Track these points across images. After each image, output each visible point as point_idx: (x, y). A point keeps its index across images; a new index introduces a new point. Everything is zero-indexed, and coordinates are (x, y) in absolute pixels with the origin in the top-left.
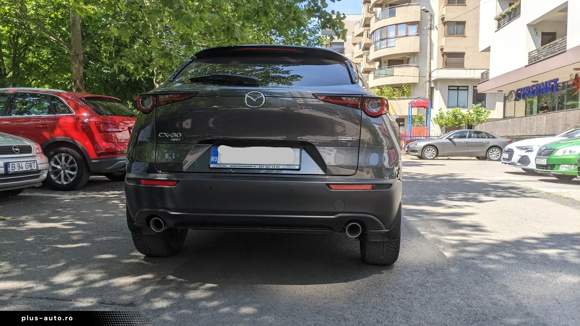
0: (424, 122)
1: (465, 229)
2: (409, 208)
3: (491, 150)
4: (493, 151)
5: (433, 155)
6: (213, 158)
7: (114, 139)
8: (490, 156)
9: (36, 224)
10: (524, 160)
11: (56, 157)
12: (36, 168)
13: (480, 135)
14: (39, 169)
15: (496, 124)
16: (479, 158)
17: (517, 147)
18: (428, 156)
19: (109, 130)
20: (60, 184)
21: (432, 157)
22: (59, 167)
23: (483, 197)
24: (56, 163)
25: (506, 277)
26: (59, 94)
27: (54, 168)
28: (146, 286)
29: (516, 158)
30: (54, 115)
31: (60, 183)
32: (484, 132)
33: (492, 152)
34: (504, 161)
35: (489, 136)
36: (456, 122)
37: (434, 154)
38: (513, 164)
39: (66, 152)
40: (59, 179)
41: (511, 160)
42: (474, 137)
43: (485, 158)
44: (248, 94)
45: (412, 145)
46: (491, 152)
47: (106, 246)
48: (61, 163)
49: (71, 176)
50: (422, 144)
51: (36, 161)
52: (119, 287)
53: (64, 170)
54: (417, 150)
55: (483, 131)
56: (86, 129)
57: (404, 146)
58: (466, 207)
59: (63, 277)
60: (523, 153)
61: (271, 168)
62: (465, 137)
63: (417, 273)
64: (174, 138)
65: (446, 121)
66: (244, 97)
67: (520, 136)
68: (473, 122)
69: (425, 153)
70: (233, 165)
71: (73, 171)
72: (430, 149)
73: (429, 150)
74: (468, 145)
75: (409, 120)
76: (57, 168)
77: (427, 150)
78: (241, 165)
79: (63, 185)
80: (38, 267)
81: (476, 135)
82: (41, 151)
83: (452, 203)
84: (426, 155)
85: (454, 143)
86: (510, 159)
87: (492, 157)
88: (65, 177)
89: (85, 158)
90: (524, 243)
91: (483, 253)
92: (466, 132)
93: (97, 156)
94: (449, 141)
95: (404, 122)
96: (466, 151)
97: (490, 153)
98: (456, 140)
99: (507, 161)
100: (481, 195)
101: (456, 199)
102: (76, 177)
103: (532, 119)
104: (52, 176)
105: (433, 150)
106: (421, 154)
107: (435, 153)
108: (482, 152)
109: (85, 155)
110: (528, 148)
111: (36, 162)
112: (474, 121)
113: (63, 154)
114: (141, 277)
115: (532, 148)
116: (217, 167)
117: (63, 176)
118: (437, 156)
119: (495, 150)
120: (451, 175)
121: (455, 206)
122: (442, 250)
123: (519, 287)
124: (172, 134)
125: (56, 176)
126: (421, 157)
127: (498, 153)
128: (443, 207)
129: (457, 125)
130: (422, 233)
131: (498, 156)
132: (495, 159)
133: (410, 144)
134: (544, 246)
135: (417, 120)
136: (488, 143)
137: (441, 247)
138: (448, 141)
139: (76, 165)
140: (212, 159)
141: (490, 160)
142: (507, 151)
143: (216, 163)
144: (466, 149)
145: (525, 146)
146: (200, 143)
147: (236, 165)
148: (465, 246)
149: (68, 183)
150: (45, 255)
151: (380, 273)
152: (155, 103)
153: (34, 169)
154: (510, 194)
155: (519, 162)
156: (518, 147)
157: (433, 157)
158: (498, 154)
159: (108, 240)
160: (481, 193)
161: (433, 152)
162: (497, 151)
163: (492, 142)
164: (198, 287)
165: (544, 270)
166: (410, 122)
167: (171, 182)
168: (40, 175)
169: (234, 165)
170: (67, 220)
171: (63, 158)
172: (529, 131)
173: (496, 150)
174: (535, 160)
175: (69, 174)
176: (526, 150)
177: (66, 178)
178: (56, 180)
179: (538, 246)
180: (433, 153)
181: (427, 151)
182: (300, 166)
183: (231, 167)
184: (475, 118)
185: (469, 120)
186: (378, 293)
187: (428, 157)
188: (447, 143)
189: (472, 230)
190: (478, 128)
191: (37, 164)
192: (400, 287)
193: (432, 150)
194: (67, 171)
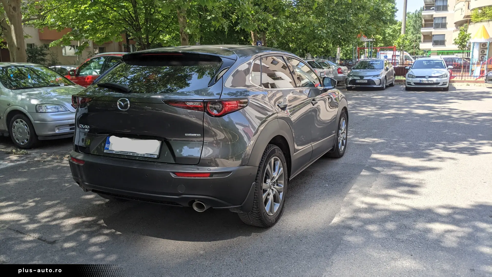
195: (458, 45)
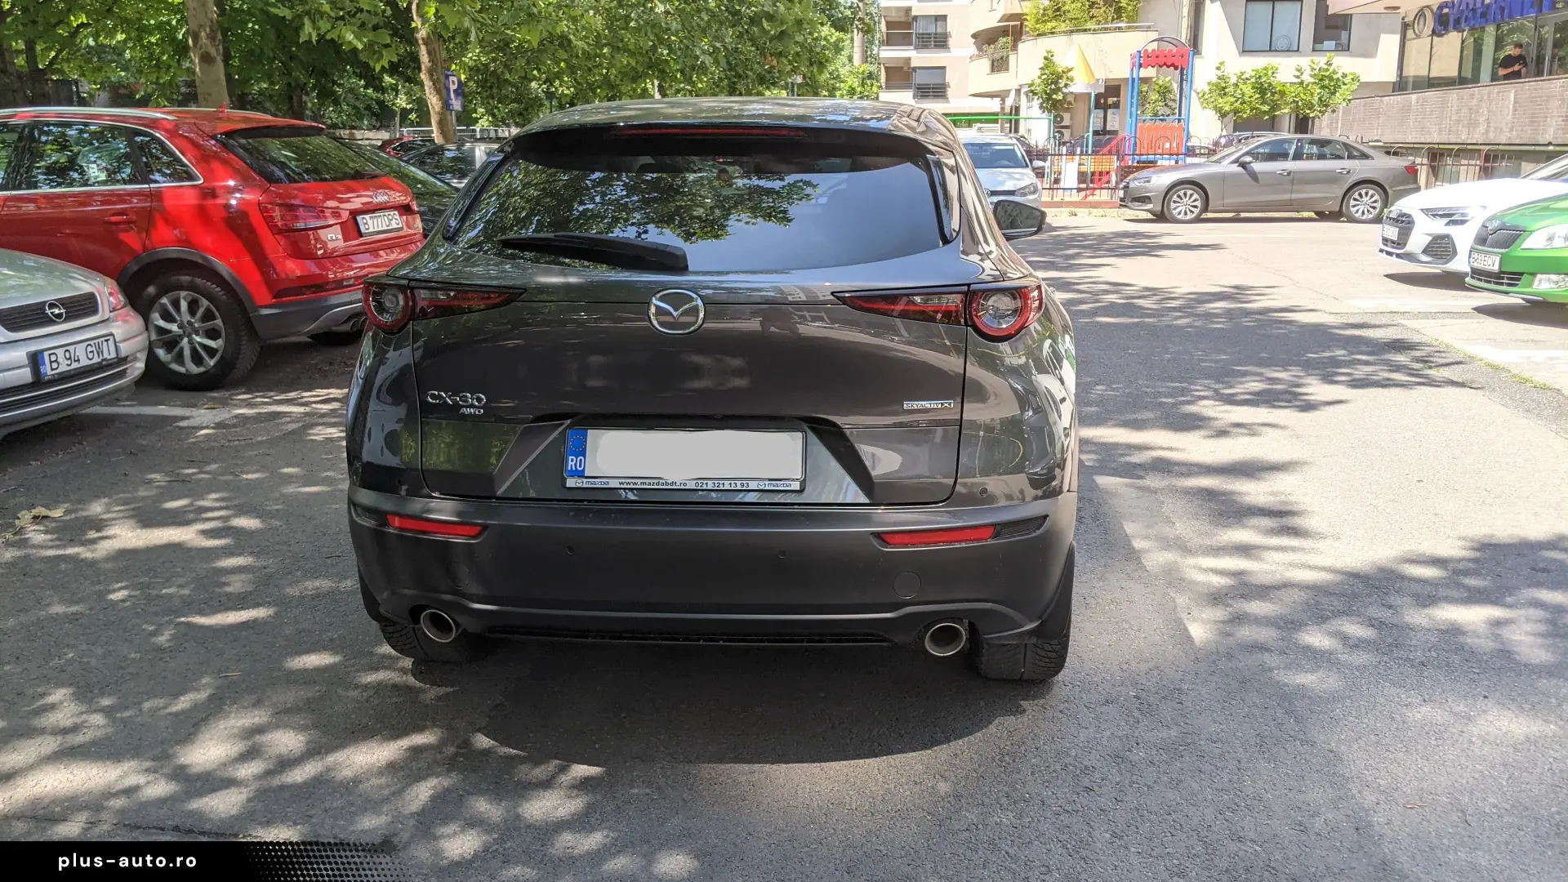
0: (1174, 100)
1: (1254, 527)
2: (1111, 440)
3: (1357, 193)
4: (1360, 195)
5: (1193, 209)
6: (572, 460)
7: (313, 242)
8: (1352, 209)
9: (130, 534)
10: (1440, 247)
11: (164, 300)
12: (113, 355)
13: (1327, 150)
14: (123, 354)
15: (1376, 106)
16: (1322, 216)
17: (1422, 210)
18: (1180, 213)
19: (301, 225)
20: (181, 374)
21: (1190, 216)
22: (174, 327)
23: (1317, 390)
24: (168, 317)
25: (1341, 719)
26: (154, 123)
27: (161, 331)
28: (419, 777)
29: (1417, 241)
30: (146, 186)
31: (182, 370)
32: (1338, 142)
33: (1358, 198)
34: (1386, 245)
35: (1351, 152)
36: (1261, 104)
37: (1196, 207)
38: (1410, 257)
39: (192, 287)
40: (180, 358)
41: (1405, 245)
42: (1310, 157)
43: (1335, 216)
44: (658, 296)
45: (1136, 182)
46: (1355, 199)
47: (314, 617)
48: (178, 318)
49: (211, 352)
50: (1161, 180)
51: (112, 335)
52: (354, 782)
53: (189, 336)
54: (1149, 198)
55: (1336, 137)
56: (238, 225)
57: (1116, 182)
58: (1264, 429)
59: (210, 743)
60: (1439, 227)
61: (727, 487)
62: (1284, 156)
63: (1112, 710)
64: (466, 407)
65: (1236, 101)
66: (649, 304)
67: (1438, 144)
68: (1310, 109)
69: (1173, 205)
70: (627, 481)
71: (214, 338)
72: (1185, 194)
73: (1183, 196)
74: (1292, 178)
75: (1132, 97)
76: (170, 332)
77: (1179, 196)
78: (647, 481)
79: (188, 376)
80: (147, 705)
81: (1315, 150)
82: (121, 298)
83: (1226, 415)
84: (1175, 209)
85: (1254, 176)
86: (1401, 242)
87: (1357, 211)
88: (194, 351)
89: (240, 303)
90: (1402, 577)
91: (1289, 625)
92: (1290, 141)
93: (274, 298)
94: (1240, 169)
95: (1118, 96)
96: (1287, 197)
97: (1352, 201)
98: (1258, 167)
99: (1393, 247)
100: (1309, 380)
101: (1242, 397)
102: (222, 357)
103: (1477, 96)
104: (161, 353)
105: (1195, 196)
106: (1160, 208)
107: (1198, 203)
108: (1330, 196)
109: (242, 296)
110: (1453, 214)
111: (111, 338)
112: (1312, 104)
113: (183, 294)
114: (406, 742)
115: (1463, 215)
116: (585, 486)
117: (187, 353)
118: (1205, 209)
119: (1367, 194)
120: (1238, 293)
121: (1238, 425)
122: (1184, 616)
123: (1371, 761)
124: (461, 395)
125: (169, 350)
126: (1161, 217)
127: (1375, 202)
128: (1203, 432)
129: (1265, 112)
130: (1138, 544)
131: (1374, 208)
132: (1364, 217)
133: (1131, 176)
134: (1455, 594)
135: (1154, 96)
136: (1348, 172)
137: (1182, 600)
138: (1235, 168)
139: (219, 322)
140: (572, 462)
141: (1352, 220)
142: (1396, 220)
143: (581, 474)
144: (1285, 192)
145: (1445, 209)
146: (537, 420)
147: (633, 481)
148: (1243, 596)
149: (202, 369)
150: (161, 659)
151: (1018, 711)
152: (411, 303)
153: (109, 358)
154: (1391, 371)
155: (1425, 252)
156: (1426, 211)
157: (1194, 215)
158: (1375, 205)
159: (318, 595)
160: (1310, 372)
161: (1195, 200)
162: (1372, 196)
163: (1360, 169)
164: (553, 777)
165: (1443, 691)
166: (1135, 100)
167: (468, 527)
168: (127, 369)
169: (630, 481)
170: (210, 515)
171: (184, 305)
172: (1465, 130)
173: (1371, 192)
174: (1470, 257)
175: (205, 347)
176: (1446, 220)
177: (197, 359)
178: (170, 363)
179: (1442, 592)
180: (1195, 204)
181: (1178, 200)
182: (803, 483)
183: (622, 486)
184: (1316, 99)
185: (1300, 103)
186: (1006, 789)
187: (1180, 217)
188: (1234, 175)
189: (1272, 532)
190: (1323, 129)
191: (115, 342)
192: (1065, 767)
193: (1191, 195)
194: (198, 339)
195: (1041, 100)
